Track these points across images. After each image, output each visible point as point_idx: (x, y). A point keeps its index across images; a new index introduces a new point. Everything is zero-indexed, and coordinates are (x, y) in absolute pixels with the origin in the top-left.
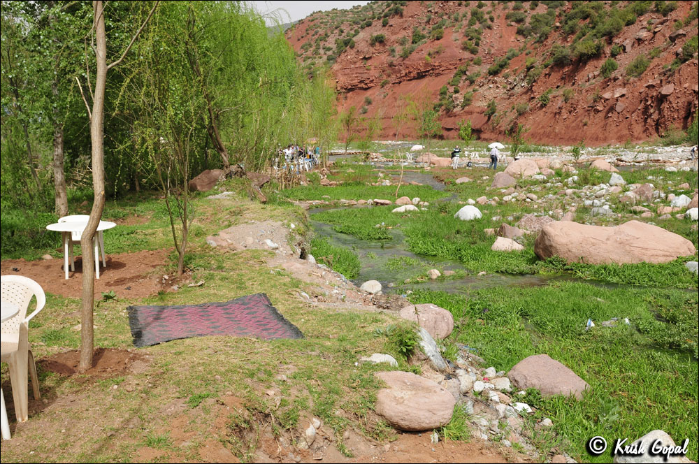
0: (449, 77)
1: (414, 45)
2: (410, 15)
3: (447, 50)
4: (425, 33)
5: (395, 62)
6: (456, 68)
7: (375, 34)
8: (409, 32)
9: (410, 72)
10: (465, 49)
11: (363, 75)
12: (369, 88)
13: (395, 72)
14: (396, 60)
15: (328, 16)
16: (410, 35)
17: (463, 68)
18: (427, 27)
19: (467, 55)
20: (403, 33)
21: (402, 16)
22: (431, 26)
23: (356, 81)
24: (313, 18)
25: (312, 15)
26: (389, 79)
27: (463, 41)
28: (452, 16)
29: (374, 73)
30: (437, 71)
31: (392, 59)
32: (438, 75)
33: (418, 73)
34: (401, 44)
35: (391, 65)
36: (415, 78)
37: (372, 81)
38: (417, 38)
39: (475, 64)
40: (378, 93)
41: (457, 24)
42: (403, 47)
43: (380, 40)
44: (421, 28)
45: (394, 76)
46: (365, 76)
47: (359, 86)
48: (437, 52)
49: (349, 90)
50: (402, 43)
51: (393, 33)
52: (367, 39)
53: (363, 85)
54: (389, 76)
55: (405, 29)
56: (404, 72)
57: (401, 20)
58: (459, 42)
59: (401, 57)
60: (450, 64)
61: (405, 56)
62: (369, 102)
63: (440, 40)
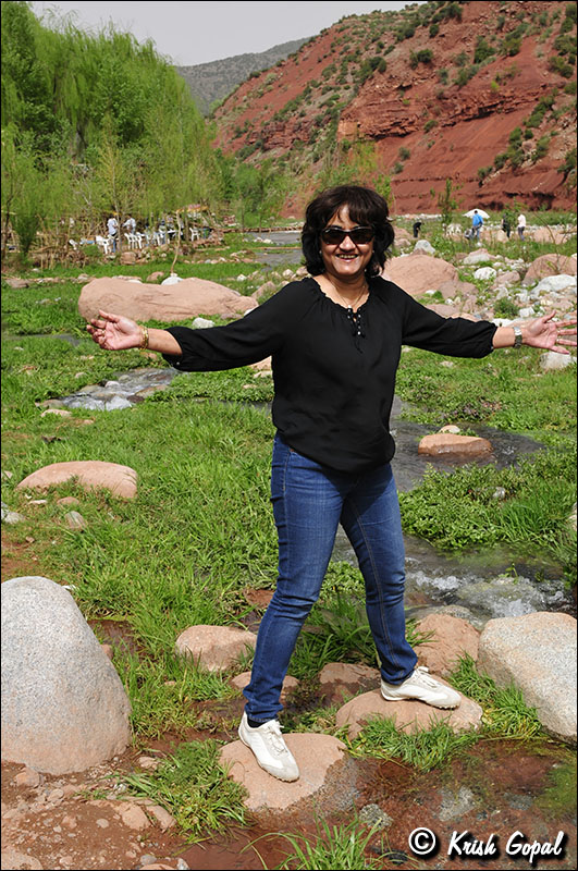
0: (525, 114)
1: (476, 65)
2: (473, 17)
3: (524, 72)
4: (494, 45)
5: (446, 93)
6: (537, 100)
7: (417, 50)
8: (471, 46)
9: (468, 108)
10: (552, 69)
11: (398, 115)
12: (408, 134)
13: (446, 108)
14: (448, 88)
15: (365, 22)
16: (472, 49)
17: (547, 99)
18: (498, 37)
19: (555, 78)
20: (462, 47)
21: (459, 20)
22: (505, 35)
23: (388, 123)
24: (342, 26)
25: (340, 22)
26: (438, 119)
27: (550, 56)
28: (537, 19)
29: (415, 110)
30: (508, 106)
31: (443, 88)
32: (511, 111)
33: (480, 109)
34: (458, 65)
35: (441, 97)
36: (475, 117)
37: (411, 123)
38: (482, 53)
39: (567, 92)
40: (419, 141)
41: (544, 31)
42: (461, 68)
43: (425, 59)
44: (488, 38)
45: (445, 115)
46: (402, 115)
47: (392, 131)
48: (509, 76)
49: (378, 138)
50: (459, 62)
51: (446, 47)
52: (405, 58)
53: (398, 130)
54: (437, 114)
55: (464, 40)
56: (459, 108)
57: (457, 27)
58: (544, 59)
59: (456, 84)
60: (529, 94)
61: (462, 83)
62: (406, 156)
63: (516, 57)
